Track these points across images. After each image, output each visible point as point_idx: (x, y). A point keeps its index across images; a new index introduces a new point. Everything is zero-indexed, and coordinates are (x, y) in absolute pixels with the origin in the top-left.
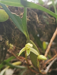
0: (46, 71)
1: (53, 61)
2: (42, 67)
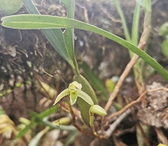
0: (108, 133)
1: (124, 115)
2: (100, 126)
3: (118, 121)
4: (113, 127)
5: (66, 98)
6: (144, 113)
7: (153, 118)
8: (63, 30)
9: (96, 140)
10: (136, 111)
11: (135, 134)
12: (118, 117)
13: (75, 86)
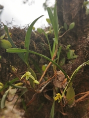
0: (41, 90)
3: (45, 85)
4: (43, 88)
5: (25, 78)
6: (55, 82)
7: (59, 84)
8: (25, 53)
9: (36, 93)
10: (53, 81)
11: (53, 91)
12: (45, 84)
13: (28, 73)
